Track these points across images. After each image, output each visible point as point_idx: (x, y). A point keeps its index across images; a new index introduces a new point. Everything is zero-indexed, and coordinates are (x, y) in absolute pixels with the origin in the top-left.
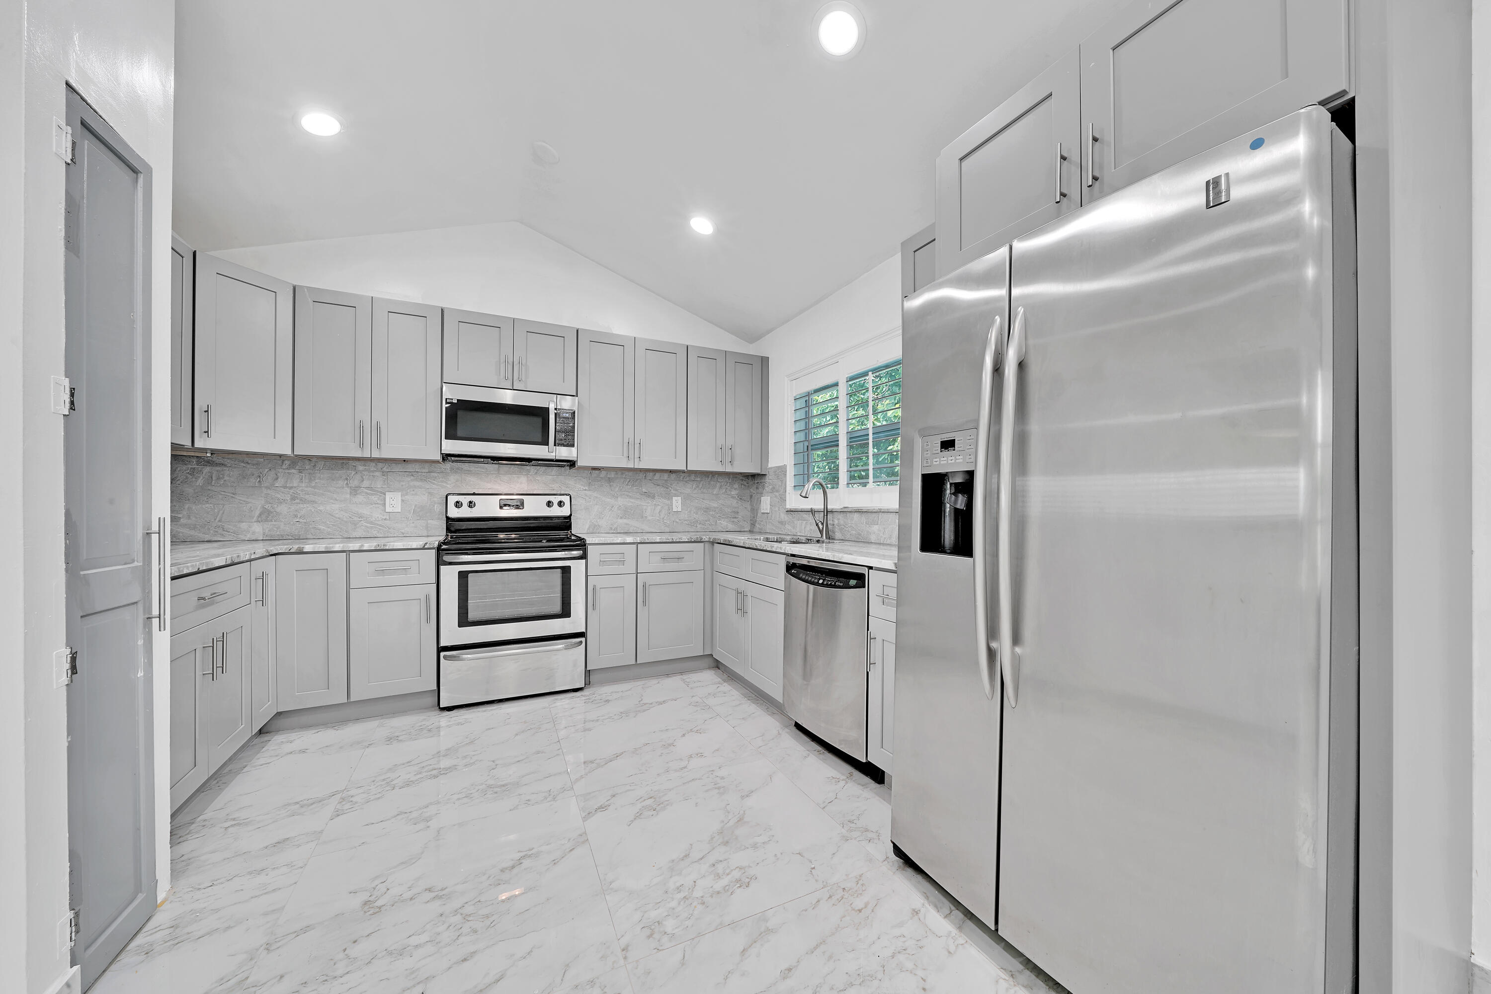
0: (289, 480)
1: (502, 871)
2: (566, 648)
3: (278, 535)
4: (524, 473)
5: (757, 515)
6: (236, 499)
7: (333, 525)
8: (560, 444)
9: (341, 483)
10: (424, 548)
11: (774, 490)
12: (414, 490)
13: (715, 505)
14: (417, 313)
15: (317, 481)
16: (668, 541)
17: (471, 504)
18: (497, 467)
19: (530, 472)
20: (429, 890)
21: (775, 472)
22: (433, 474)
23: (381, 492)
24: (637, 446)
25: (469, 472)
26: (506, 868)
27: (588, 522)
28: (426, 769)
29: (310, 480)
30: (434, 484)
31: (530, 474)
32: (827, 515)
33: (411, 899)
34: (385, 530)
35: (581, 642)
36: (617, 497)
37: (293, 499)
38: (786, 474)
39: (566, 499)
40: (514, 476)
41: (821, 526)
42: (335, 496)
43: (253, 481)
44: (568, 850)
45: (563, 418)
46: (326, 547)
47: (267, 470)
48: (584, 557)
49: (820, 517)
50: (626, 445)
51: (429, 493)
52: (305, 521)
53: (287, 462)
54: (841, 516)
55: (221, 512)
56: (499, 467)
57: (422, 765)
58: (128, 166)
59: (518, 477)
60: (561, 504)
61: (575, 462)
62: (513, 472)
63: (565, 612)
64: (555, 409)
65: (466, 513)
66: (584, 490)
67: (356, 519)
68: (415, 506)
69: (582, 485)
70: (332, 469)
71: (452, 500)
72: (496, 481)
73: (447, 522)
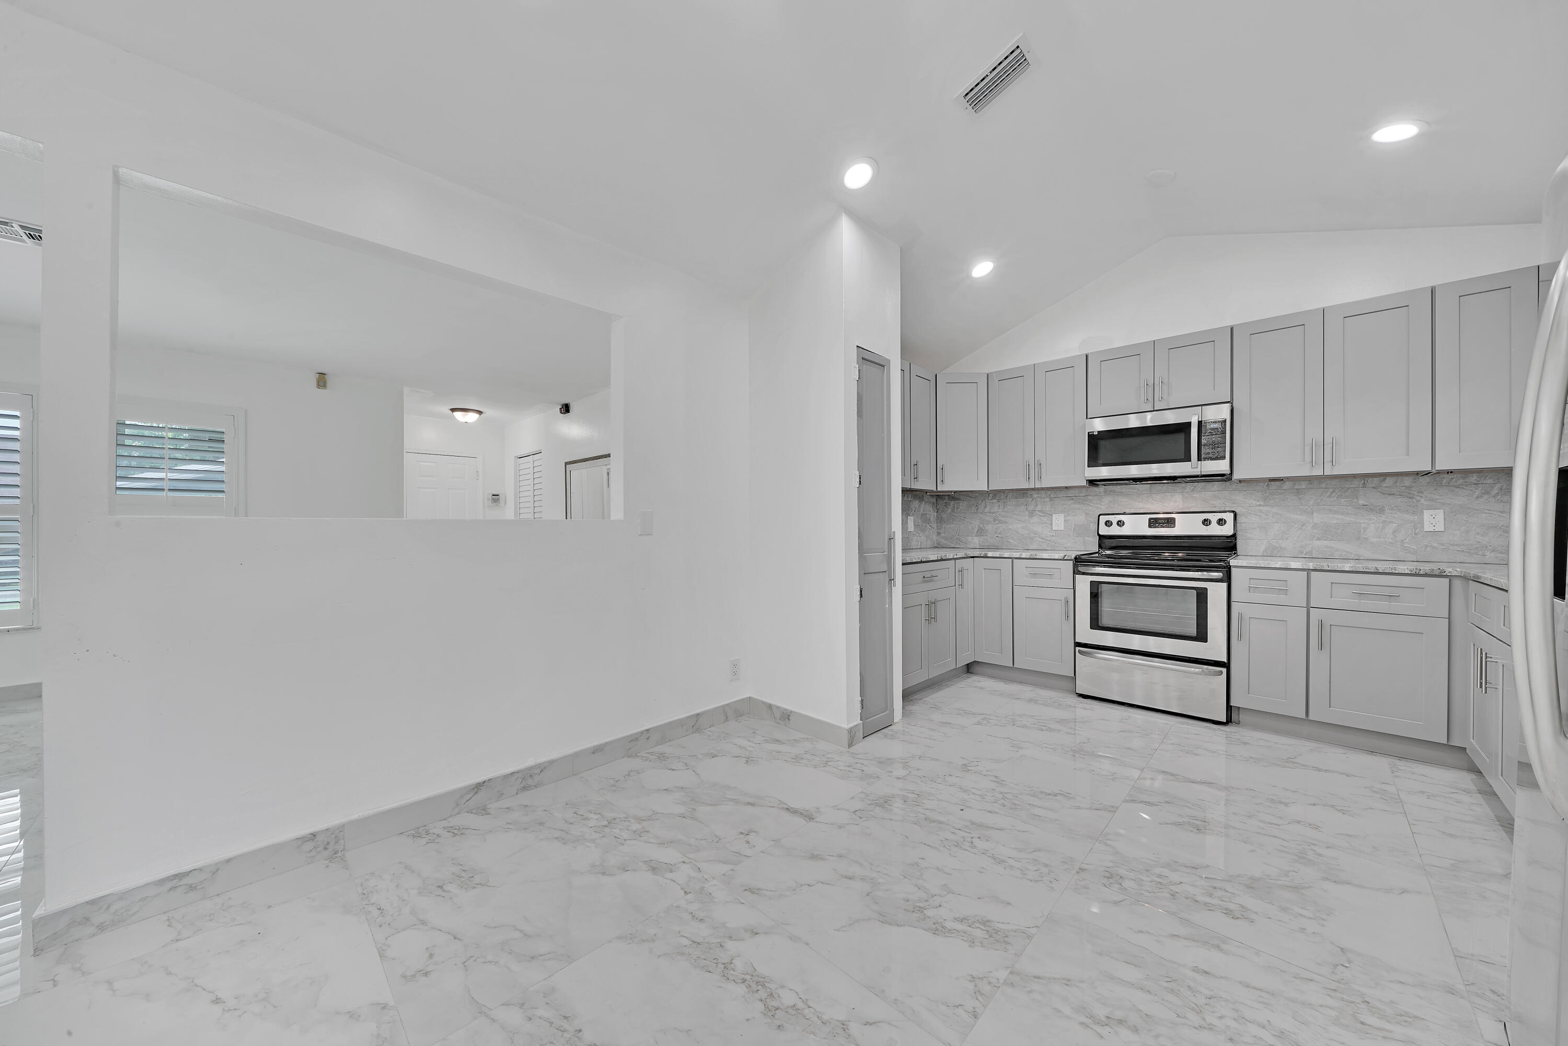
1: (1042, 792)
4: (1178, 491)
6: (966, 521)
8: (1206, 458)
9: (1023, 508)
10: (1063, 560)
12: (1073, 512)
15: (1009, 507)
16: (1367, 570)
17: (1121, 524)
18: (1149, 487)
19: (1185, 489)
20: (996, 777)
22: (1089, 497)
23: (1050, 514)
24: (1328, 447)
25: (1121, 494)
26: (1044, 792)
28: (1039, 724)
29: (1004, 507)
30: (1090, 505)
31: (1186, 491)
33: (985, 775)
34: (1053, 544)
35: (1221, 672)
37: (995, 520)
39: (1229, 517)
40: (1168, 494)
42: (1019, 517)
43: (974, 508)
44: (1095, 808)
45: (1210, 429)
46: (1000, 554)
48: (1227, 579)
50: (1308, 449)
51: (1086, 513)
52: (1003, 535)
53: (991, 495)
55: (959, 529)
57: (1039, 721)
59: (1172, 496)
60: (1221, 522)
61: (1231, 475)
62: (1166, 491)
63: (1201, 636)
64: (1200, 423)
65: (1115, 530)
66: (1257, 506)
67: (1032, 535)
68: (1075, 525)
69: (1255, 499)
70: (1017, 498)
71: (1103, 519)
72: (1148, 501)
73: (1099, 539)
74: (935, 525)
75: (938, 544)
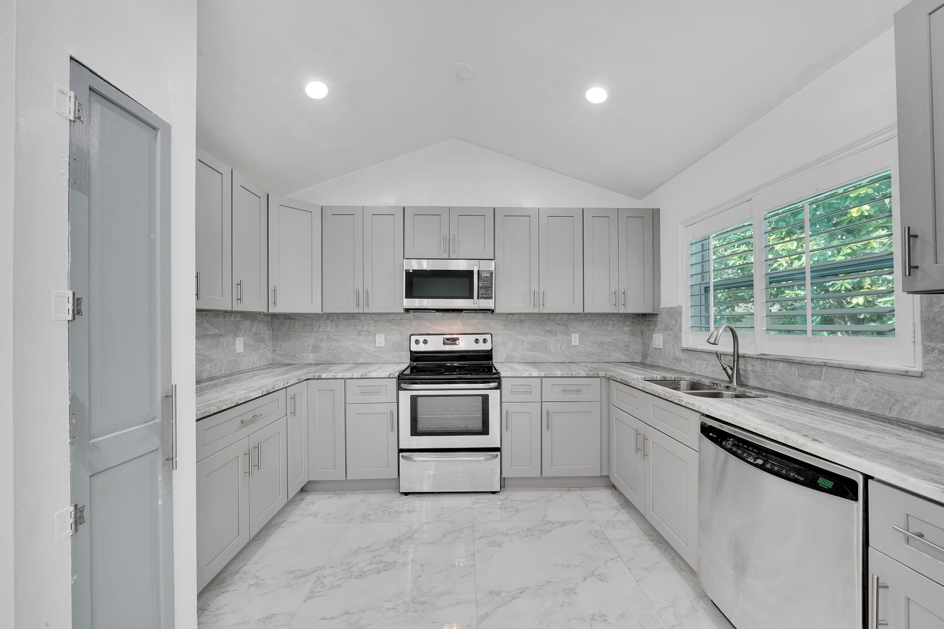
0: (326, 327)
2: (486, 460)
3: (321, 361)
4: (459, 319)
5: (648, 349)
6: (301, 339)
7: (348, 355)
8: (482, 297)
9: (352, 328)
10: (389, 378)
11: (667, 328)
12: (392, 332)
13: (609, 340)
14: (388, 213)
15: (340, 327)
16: (568, 376)
17: (425, 342)
18: (442, 315)
21: (668, 312)
22: (403, 321)
23: (373, 334)
24: (541, 295)
25: (425, 319)
27: (505, 354)
29: (337, 327)
30: (403, 327)
31: (464, 318)
32: (738, 361)
34: (376, 358)
35: (497, 455)
36: (527, 335)
37: (328, 339)
38: (681, 315)
39: (488, 337)
40: (453, 320)
41: (730, 372)
42: (349, 336)
43: (309, 327)
45: (484, 277)
46: (333, 376)
47: (315, 321)
48: (499, 387)
49: (729, 361)
50: (532, 295)
51: (401, 333)
52: (334, 352)
53: (325, 316)
54: (757, 363)
55: (294, 347)
56: (443, 315)
58: (148, 125)
59: (456, 322)
60: (485, 341)
61: (494, 310)
62: (452, 318)
63: (485, 431)
64: (478, 271)
65: (422, 348)
66: (501, 329)
67: (360, 351)
68: (393, 342)
69: (500, 326)
70: (347, 320)
71: (414, 338)
72: (442, 325)
73: (411, 354)
74: (270, 344)
75: (274, 360)
